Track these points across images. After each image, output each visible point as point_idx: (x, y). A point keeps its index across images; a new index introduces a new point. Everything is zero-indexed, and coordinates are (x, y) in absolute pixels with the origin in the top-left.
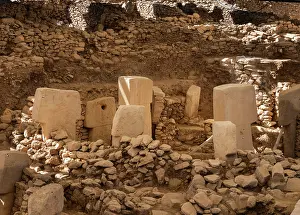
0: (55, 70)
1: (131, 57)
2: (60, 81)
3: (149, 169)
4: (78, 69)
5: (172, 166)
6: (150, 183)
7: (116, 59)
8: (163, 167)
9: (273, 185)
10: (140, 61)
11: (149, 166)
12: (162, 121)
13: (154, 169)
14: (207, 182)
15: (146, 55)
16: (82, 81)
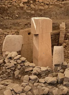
0: (8, 12)
1: (56, 5)
2: (10, 18)
3: (12, 70)
4: (22, 11)
5: (24, 69)
6: (12, 77)
7: (47, 6)
8: (19, 69)
9: (64, 83)
10: (61, 7)
11: (12, 68)
12: (65, 42)
13: (14, 70)
14: (30, 79)
15: (64, 4)
16: (24, 18)
